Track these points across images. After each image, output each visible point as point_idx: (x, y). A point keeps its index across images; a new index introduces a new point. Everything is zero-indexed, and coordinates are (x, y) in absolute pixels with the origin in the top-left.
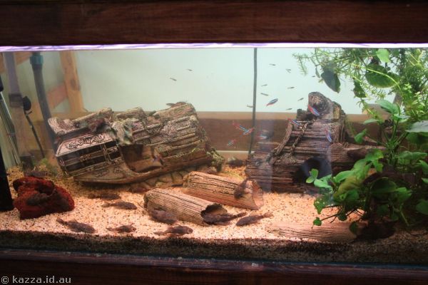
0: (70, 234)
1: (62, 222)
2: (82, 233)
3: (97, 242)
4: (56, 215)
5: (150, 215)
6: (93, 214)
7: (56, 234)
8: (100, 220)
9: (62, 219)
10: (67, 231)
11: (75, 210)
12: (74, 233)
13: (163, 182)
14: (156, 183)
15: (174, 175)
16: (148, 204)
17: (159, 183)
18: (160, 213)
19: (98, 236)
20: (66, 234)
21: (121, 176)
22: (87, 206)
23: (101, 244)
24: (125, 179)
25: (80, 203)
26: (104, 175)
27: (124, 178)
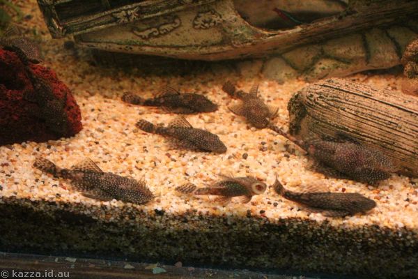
0: (79, 205)
1: (52, 171)
2: (115, 203)
3: (156, 230)
4: (31, 146)
5: (307, 155)
6: (136, 147)
7: (35, 203)
8: (162, 167)
9: (50, 158)
10: (72, 196)
11: (82, 133)
12: (93, 202)
13: (338, 59)
14: (316, 60)
15: (369, 38)
16: (304, 124)
17: (326, 64)
18: (342, 150)
19: (160, 213)
20: (67, 205)
21: (216, 36)
22: (117, 125)
23: (169, 236)
24: (226, 48)
25: (93, 115)
26: (167, 33)
27: (222, 43)
